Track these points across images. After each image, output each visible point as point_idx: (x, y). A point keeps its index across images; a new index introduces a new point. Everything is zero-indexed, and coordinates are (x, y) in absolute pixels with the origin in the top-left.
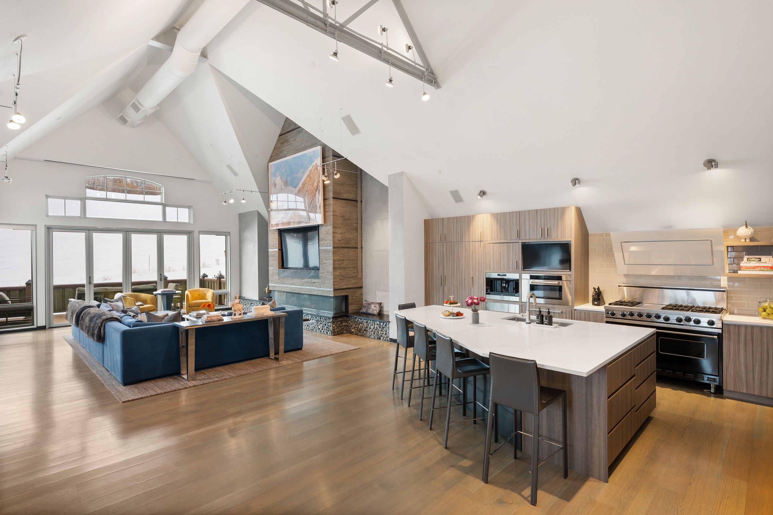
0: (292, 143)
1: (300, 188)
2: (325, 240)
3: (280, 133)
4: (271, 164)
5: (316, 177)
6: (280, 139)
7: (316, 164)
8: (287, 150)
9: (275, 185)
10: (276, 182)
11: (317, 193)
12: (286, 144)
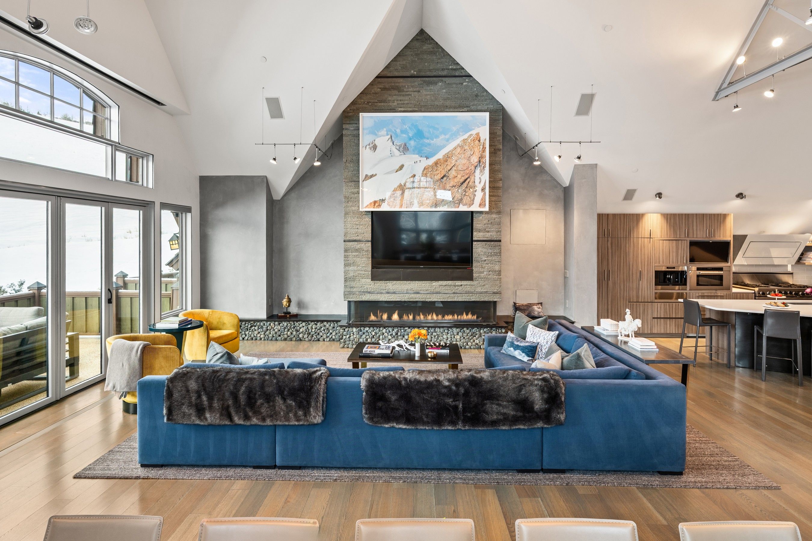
0: (411, 95)
1: (439, 159)
2: (485, 231)
3: (378, 75)
4: (364, 115)
5: (476, 150)
6: (379, 83)
7: (478, 134)
8: (399, 102)
9: (375, 148)
10: (377, 142)
11: (478, 171)
12: (396, 92)
